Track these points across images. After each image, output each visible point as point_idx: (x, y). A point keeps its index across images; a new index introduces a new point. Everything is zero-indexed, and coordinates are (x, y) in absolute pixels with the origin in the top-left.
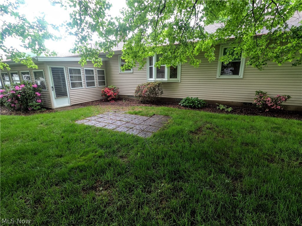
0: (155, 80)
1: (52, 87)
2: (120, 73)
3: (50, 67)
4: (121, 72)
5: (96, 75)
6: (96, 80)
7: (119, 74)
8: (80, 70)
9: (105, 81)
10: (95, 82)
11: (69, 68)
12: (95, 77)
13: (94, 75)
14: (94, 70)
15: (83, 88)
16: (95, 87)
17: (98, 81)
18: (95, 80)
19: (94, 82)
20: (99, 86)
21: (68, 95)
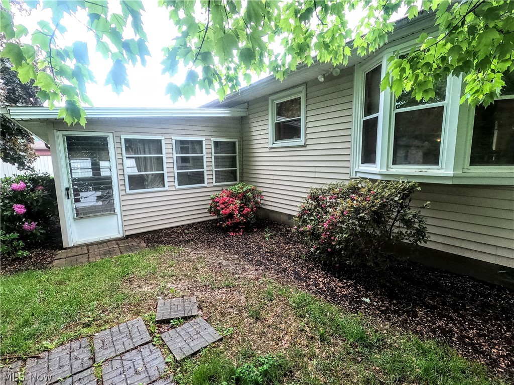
0: (384, 171)
1: (67, 189)
2: (270, 148)
3: (63, 135)
4: (274, 146)
5: (208, 155)
6: (209, 168)
7: (268, 150)
8: (160, 141)
9: (238, 169)
10: (205, 173)
11: (124, 137)
12: (205, 160)
13: (204, 154)
14: (204, 143)
15: (166, 188)
16: (206, 187)
17: (214, 169)
18: (206, 168)
19: (202, 173)
20: (215, 184)
21: (117, 210)
